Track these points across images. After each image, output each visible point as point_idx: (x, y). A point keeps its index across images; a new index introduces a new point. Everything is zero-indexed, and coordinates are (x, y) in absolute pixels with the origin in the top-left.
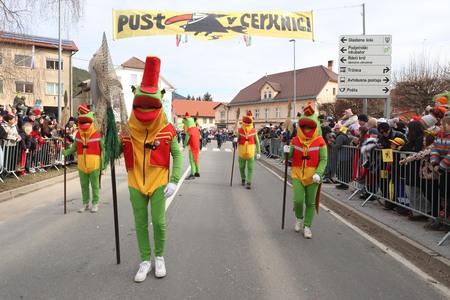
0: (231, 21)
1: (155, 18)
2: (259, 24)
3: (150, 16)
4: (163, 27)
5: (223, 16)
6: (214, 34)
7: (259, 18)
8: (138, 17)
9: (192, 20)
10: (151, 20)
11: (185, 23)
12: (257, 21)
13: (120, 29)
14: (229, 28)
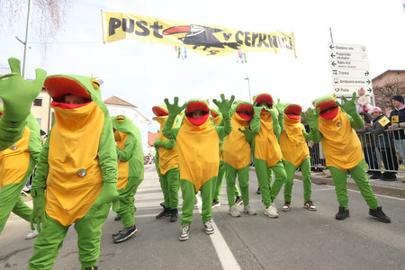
0: (227, 37)
1: (151, 27)
2: (250, 42)
3: (145, 23)
4: (161, 37)
5: (219, 31)
6: (212, 48)
7: (250, 36)
8: (132, 21)
9: (190, 33)
10: (148, 27)
11: (184, 35)
12: (249, 38)
13: (112, 32)
14: (225, 44)
